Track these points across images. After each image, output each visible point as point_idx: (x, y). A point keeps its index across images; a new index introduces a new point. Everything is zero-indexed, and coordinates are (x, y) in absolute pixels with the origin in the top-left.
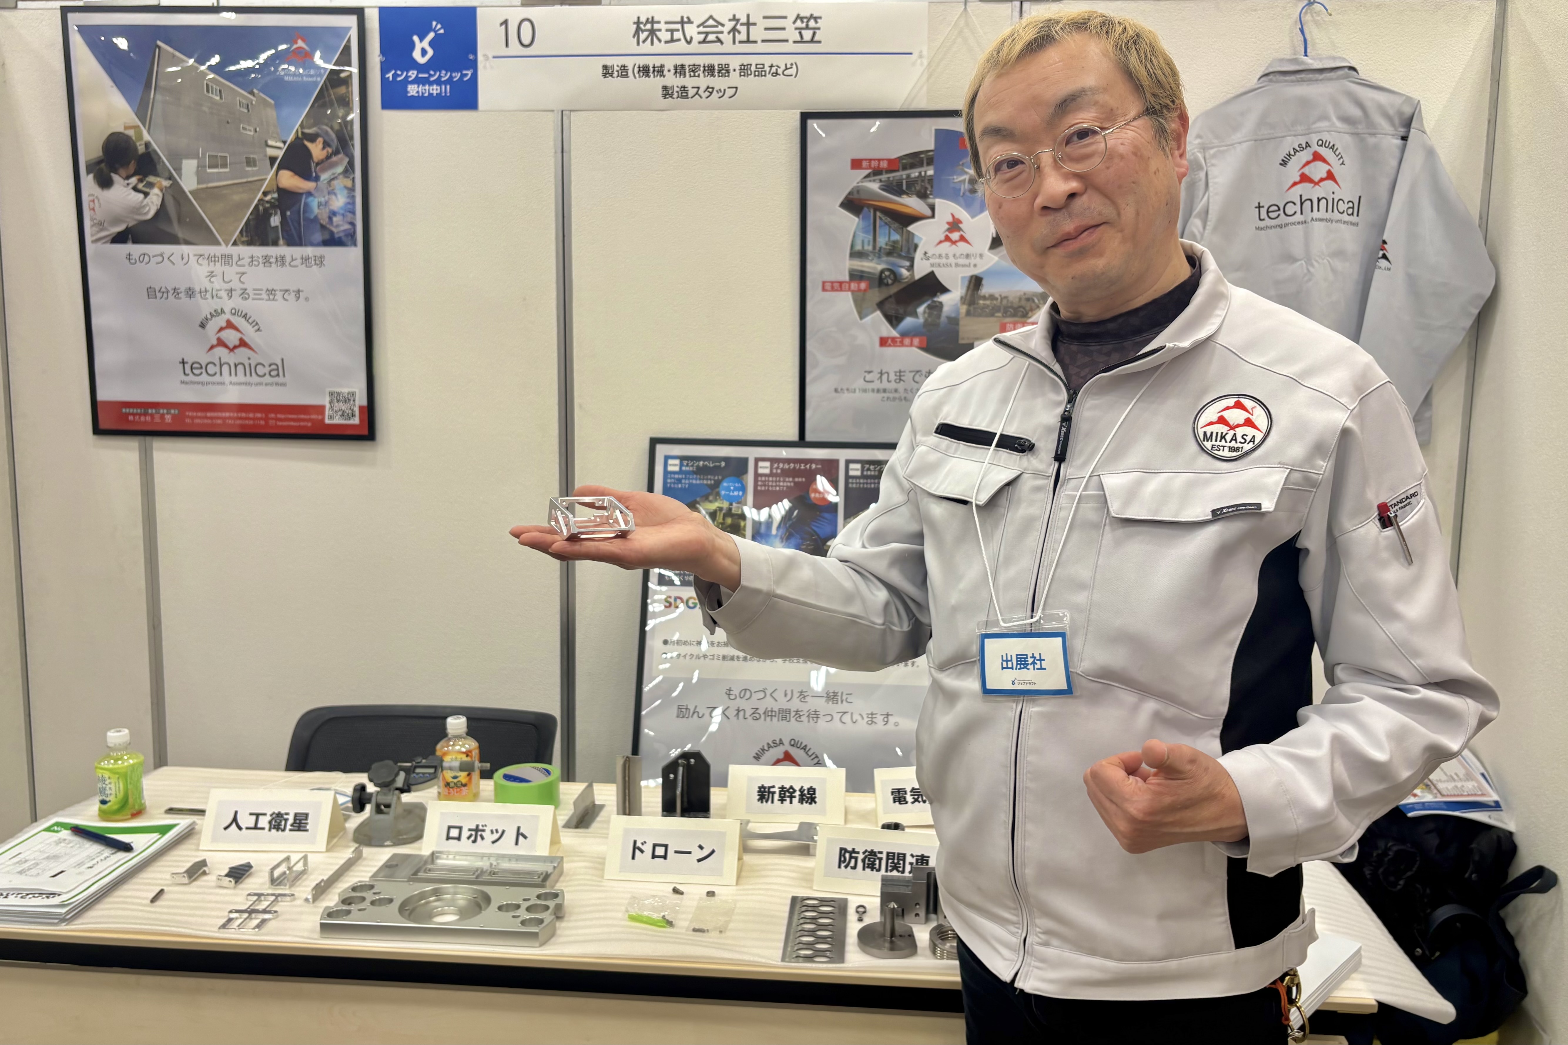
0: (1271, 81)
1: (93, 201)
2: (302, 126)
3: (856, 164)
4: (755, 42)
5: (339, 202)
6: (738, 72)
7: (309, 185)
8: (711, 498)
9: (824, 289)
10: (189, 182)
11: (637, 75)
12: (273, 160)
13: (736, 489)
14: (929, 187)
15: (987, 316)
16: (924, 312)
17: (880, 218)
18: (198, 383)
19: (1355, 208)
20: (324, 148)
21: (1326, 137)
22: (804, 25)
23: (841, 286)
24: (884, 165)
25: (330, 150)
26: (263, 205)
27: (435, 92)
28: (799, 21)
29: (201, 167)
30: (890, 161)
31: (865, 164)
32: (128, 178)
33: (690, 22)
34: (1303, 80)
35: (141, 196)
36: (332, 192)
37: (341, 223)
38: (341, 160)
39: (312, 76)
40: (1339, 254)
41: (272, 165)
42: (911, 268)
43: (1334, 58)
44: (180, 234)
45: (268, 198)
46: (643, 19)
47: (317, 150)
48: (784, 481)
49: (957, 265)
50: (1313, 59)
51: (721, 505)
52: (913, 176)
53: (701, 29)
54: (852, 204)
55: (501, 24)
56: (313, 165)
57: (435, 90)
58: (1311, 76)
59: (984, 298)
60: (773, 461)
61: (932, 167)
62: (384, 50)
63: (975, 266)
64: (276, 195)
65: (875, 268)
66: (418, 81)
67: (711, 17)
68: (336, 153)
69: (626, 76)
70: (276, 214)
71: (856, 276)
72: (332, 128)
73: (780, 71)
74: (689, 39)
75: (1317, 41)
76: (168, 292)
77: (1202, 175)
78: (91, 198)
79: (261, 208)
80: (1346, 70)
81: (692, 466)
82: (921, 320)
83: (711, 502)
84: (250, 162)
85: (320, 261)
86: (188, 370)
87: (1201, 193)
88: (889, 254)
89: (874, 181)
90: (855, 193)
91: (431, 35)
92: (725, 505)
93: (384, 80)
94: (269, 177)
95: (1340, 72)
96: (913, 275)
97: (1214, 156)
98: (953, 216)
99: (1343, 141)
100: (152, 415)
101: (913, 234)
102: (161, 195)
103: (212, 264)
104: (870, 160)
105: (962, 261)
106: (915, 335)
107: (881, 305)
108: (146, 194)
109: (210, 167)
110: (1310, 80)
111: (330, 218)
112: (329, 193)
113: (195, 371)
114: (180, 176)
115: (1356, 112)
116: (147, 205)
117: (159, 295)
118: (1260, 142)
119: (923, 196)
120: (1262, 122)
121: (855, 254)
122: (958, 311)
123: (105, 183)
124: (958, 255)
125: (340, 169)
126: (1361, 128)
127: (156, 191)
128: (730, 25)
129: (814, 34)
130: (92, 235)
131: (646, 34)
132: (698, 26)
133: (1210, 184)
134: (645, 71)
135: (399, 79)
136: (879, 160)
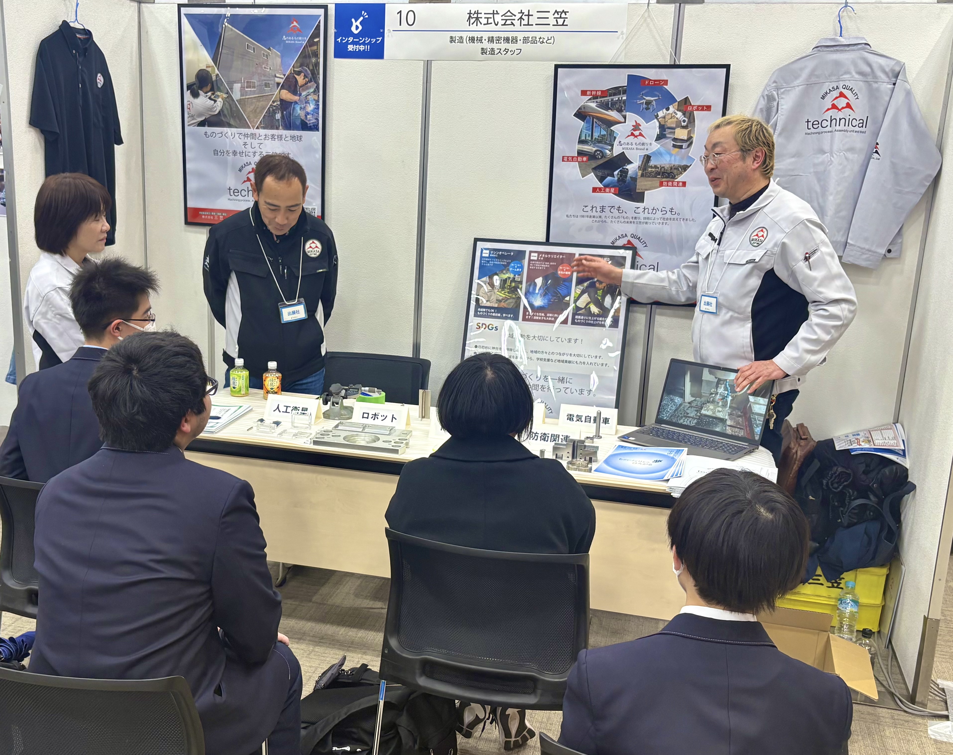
0: (819, 51)
1: (189, 104)
2: (293, 67)
3: (584, 93)
4: (532, 25)
5: (311, 107)
6: (522, 41)
7: (296, 98)
8: (504, 272)
9: (563, 161)
10: (236, 95)
11: (468, 42)
12: (278, 84)
13: (518, 267)
14: (623, 105)
15: (653, 177)
16: (618, 174)
17: (596, 122)
18: (237, 200)
19: (863, 124)
20: (304, 79)
21: (847, 83)
22: (559, 16)
23: (572, 159)
24: (599, 93)
25: (307, 80)
26: (272, 108)
27: (362, 49)
28: (556, 14)
29: (242, 88)
30: (602, 91)
31: (588, 93)
32: (206, 93)
33: (497, 13)
34: (838, 51)
35: (213, 102)
36: (307, 102)
37: (311, 119)
38: (313, 85)
39: (299, 41)
40: (851, 150)
41: (278, 87)
42: (611, 150)
43: (857, 38)
44: (232, 122)
45: (275, 104)
46: (473, 12)
47: (300, 79)
48: (545, 264)
49: (637, 149)
50: (845, 38)
51: (509, 276)
52: (615, 100)
53: (504, 18)
54: (581, 115)
55: (398, 13)
56: (298, 87)
57: (362, 48)
58: (842, 48)
59: (651, 167)
60: (539, 253)
61: (625, 95)
62: (337, 26)
63: (647, 149)
64: (279, 103)
65: (592, 150)
66: (353, 43)
67: (509, 11)
68: (310, 81)
69: (462, 42)
70: (279, 113)
71: (581, 153)
72: (309, 68)
73: (545, 41)
74: (496, 23)
75: (849, 27)
76: (224, 152)
77: (775, 104)
78: (189, 103)
79: (271, 109)
80: (863, 45)
81: (496, 254)
82: (616, 179)
83: (504, 274)
84: (267, 85)
85: (300, 138)
86: (232, 194)
87: (774, 114)
88: (600, 142)
89: (593, 102)
90: (583, 108)
91: (362, 18)
92: (512, 276)
93: (336, 42)
94: (276, 93)
95: (860, 46)
96: (612, 154)
97: (783, 93)
98: (636, 122)
99: (858, 85)
100: (213, 216)
101: (614, 131)
102: (222, 101)
103: (246, 138)
104: (592, 91)
105: (639, 147)
106: (613, 187)
107: (595, 169)
108: (215, 101)
109: (247, 88)
110: (842, 51)
111: (306, 116)
112: (306, 103)
113: (236, 194)
114: (232, 92)
115: (867, 69)
116: (216, 107)
117: (219, 154)
118: (809, 86)
119: (620, 111)
120: (812, 74)
121: (581, 142)
122: (636, 174)
123: (195, 95)
124: (637, 143)
125: (312, 90)
126: (870, 79)
127: (220, 99)
128: (520, 15)
129: (564, 21)
130: (188, 122)
131: (474, 19)
132: (502, 16)
133: (779, 109)
134: (472, 40)
135: (344, 42)
136: (596, 91)
